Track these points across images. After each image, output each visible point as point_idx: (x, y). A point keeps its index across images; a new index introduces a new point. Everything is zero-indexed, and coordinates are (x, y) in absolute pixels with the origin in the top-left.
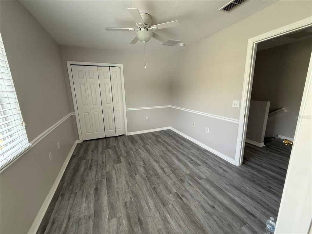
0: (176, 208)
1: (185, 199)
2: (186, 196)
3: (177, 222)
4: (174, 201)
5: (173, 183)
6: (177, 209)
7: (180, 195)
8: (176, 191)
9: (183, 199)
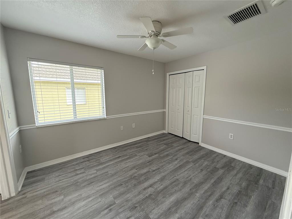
0: (97, 205)
1: (106, 212)
2: (110, 214)
3: (82, 207)
4: (105, 202)
5: (129, 199)
6: (95, 206)
7: (112, 207)
8: (116, 203)
9: (105, 211)
